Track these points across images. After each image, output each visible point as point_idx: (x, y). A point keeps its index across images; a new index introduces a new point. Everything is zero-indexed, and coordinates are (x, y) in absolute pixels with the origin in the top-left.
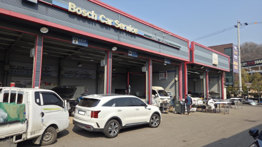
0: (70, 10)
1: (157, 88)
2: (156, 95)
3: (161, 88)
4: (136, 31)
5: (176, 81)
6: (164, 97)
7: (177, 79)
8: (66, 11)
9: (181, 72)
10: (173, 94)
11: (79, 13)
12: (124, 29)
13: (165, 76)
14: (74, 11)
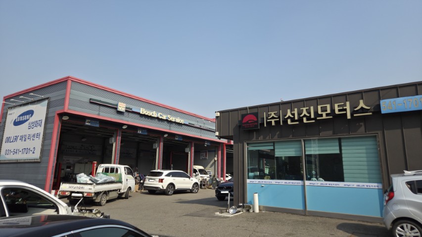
0: (141, 113)
1: (198, 167)
2: (197, 173)
3: (201, 168)
4: (182, 121)
5: (215, 161)
6: (204, 176)
7: (216, 159)
8: (139, 114)
9: (220, 152)
10: (212, 174)
11: (147, 114)
12: (174, 121)
13: (206, 156)
14: (143, 113)
